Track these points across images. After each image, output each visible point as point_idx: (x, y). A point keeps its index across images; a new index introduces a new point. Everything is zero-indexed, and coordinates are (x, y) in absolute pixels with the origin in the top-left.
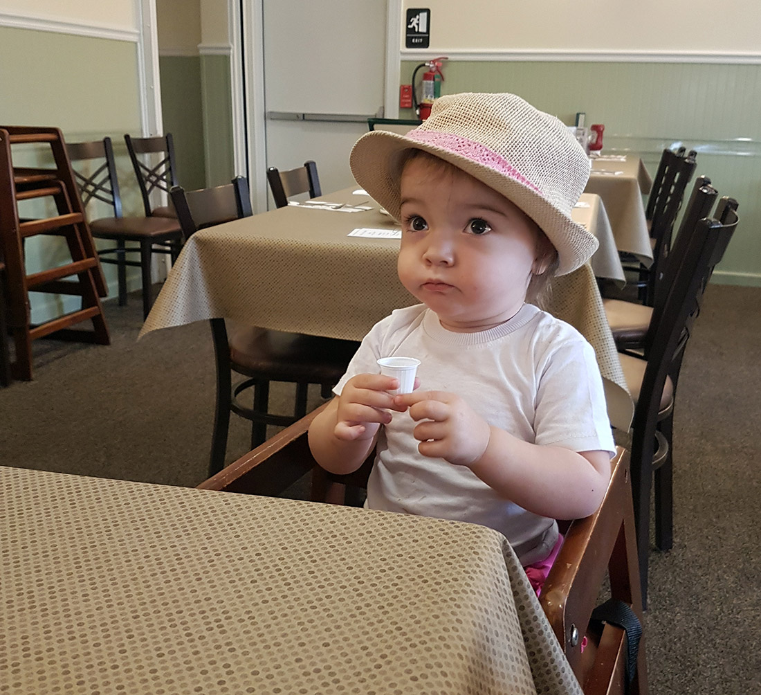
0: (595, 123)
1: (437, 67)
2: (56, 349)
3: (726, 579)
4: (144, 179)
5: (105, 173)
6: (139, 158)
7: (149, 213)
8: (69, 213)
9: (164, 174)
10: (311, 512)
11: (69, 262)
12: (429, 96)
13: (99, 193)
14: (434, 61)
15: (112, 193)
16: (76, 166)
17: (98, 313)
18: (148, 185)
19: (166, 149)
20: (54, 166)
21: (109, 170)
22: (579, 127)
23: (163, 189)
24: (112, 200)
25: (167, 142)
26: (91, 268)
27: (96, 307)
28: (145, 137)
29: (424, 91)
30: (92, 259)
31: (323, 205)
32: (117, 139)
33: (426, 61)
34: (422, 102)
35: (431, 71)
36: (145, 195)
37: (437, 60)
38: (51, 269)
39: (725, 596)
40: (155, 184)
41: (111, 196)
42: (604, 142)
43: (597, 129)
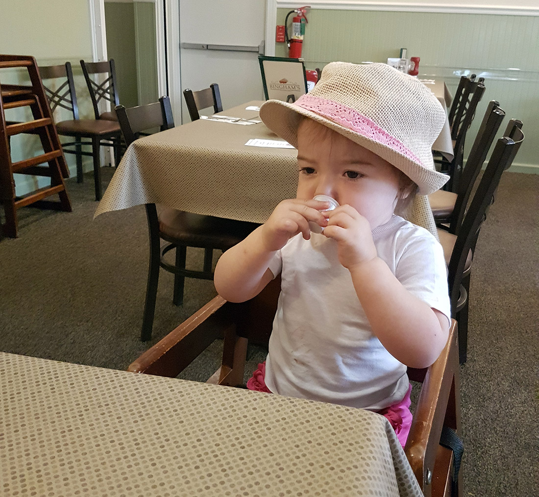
0: (413, 56)
1: (303, 13)
2: (34, 215)
3: (503, 384)
4: (94, 92)
5: (67, 88)
6: (91, 76)
7: (98, 117)
8: (41, 118)
9: (108, 88)
10: (237, 399)
11: (42, 153)
12: (297, 34)
13: (62, 102)
14: (301, 9)
15: (72, 102)
16: (46, 83)
17: (63, 189)
18: (97, 97)
19: (110, 70)
20: (29, 84)
21: (69, 86)
22: (402, 59)
23: (108, 99)
24: (72, 107)
25: (110, 66)
26: (58, 158)
27: (62, 185)
28: (95, 62)
29: (293, 30)
30: (58, 151)
31: (225, 119)
32: (75, 63)
33: (295, 9)
34: (292, 38)
35: (298, 16)
36: (95, 103)
37: (303, 8)
38: (29, 158)
39: (503, 396)
40: (102, 96)
41: (71, 105)
42: (419, 70)
43: (415, 60)
